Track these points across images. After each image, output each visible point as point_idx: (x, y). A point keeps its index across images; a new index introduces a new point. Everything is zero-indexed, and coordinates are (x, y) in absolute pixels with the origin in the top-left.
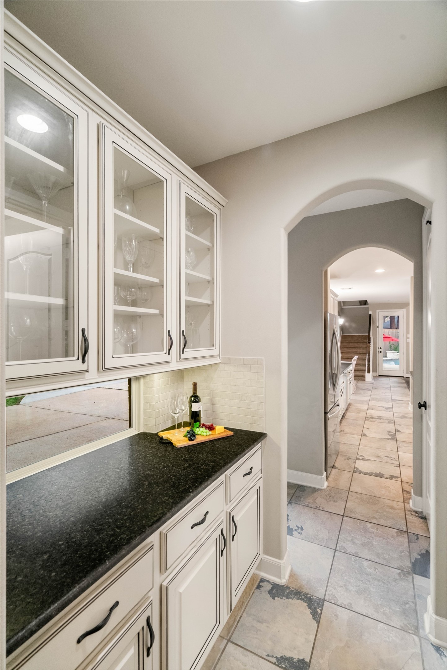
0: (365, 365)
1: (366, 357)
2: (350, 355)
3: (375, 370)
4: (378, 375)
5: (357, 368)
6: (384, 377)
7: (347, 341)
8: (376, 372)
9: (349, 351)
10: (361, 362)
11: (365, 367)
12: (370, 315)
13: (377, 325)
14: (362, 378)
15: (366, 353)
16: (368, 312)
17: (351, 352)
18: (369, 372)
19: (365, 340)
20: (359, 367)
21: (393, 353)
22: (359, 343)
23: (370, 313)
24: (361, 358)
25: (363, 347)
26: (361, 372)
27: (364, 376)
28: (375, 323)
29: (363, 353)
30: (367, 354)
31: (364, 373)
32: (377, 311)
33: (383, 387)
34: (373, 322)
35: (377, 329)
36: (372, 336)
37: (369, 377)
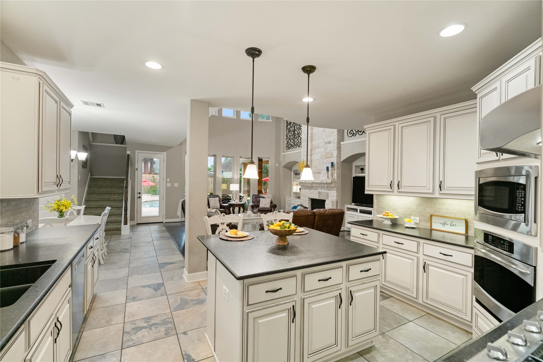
0: (122, 215)
1: (122, 205)
2: (101, 203)
3: (132, 219)
4: (136, 224)
5: (109, 219)
6: (143, 225)
7: (98, 186)
8: (134, 221)
9: (99, 198)
10: (116, 211)
11: (122, 217)
12: (128, 155)
13: (136, 167)
14: (117, 232)
15: (123, 200)
16: (126, 152)
17: (102, 199)
18: (126, 223)
19: (121, 184)
20: (113, 218)
21: (147, 196)
22: (112, 188)
23: (128, 152)
24: (116, 206)
25: (119, 192)
26: (115, 224)
27: (119, 230)
28: (133, 165)
29: (119, 200)
30: (124, 202)
31: (119, 225)
32: (137, 152)
33: (144, 242)
34: (132, 164)
35: (136, 171)
36: (130, 180)
37: (125, 230)
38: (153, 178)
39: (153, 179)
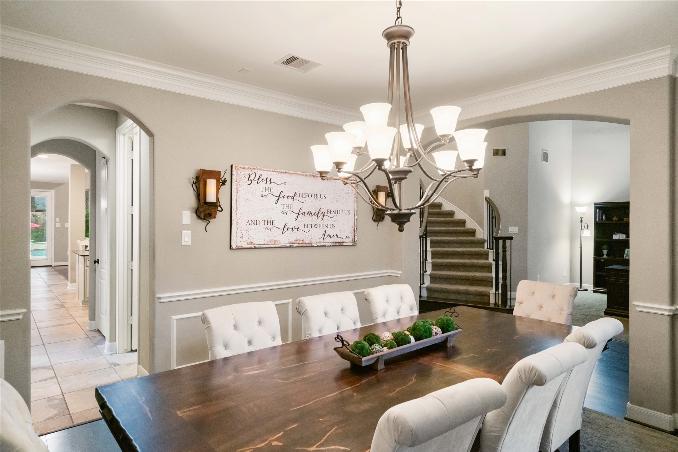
38: (34, 218)
39: (35, 220)
